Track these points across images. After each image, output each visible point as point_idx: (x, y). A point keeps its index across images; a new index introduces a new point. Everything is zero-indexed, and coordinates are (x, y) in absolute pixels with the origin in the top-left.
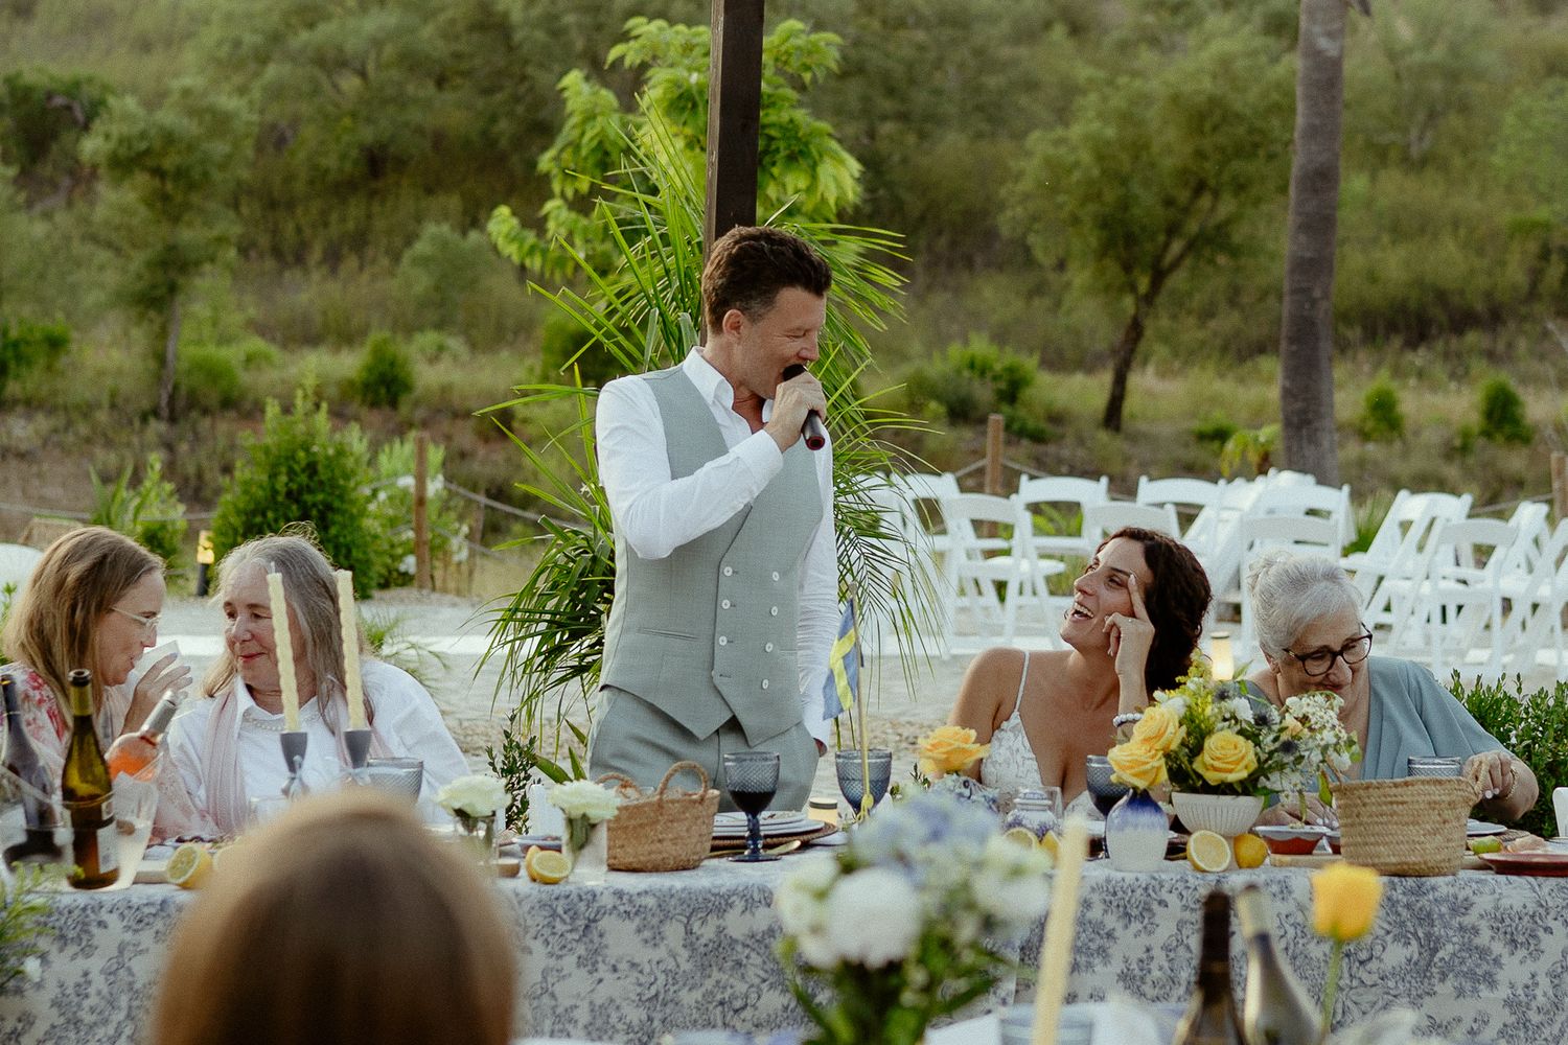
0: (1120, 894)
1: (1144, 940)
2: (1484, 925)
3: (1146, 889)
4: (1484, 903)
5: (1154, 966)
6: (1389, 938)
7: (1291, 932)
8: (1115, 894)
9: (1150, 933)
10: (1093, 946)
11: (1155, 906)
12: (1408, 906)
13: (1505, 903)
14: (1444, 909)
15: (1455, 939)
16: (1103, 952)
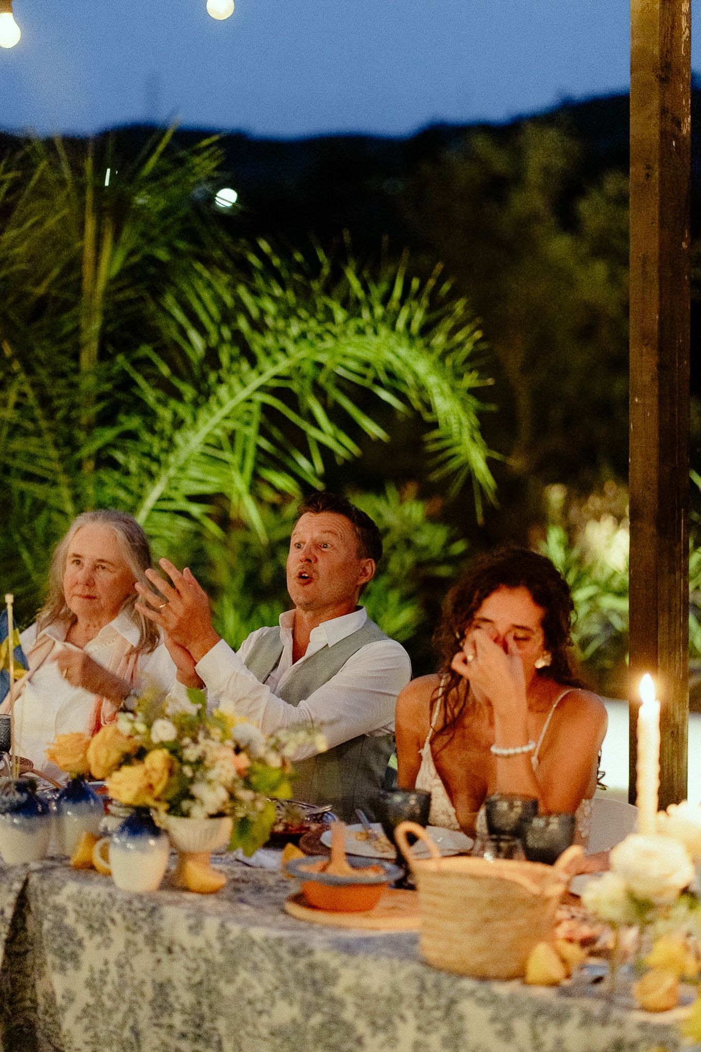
0: (85, 906)
1: (103, 952)
2: (349, 999)
3: (103, 905)
4: (347, 977)
5: (109, 979)
6: (277, 994)
7: (203, 967)
8: (81, 905)
9: (107, 947)
10: (68, 950)
11: (108, 923)
12: (290, 966)
13: (365, 981)
14: (318, 975)
15: (325, 1009)
16: (74, 957)
